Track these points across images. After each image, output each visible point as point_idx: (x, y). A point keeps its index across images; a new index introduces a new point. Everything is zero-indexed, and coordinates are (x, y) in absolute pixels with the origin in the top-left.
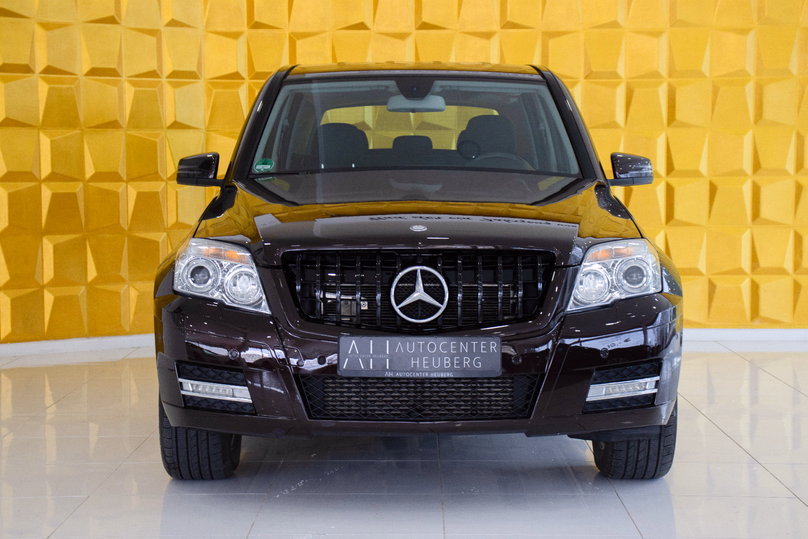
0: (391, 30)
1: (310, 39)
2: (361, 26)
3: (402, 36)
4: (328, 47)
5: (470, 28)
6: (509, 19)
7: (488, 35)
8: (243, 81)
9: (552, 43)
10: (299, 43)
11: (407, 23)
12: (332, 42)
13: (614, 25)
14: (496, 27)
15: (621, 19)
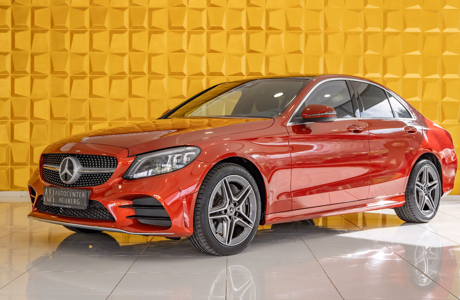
0: (79, 52)
1: (40, 56)
2: (65, 50)
3: (83, 55)
4: (49, 58)
5: (115, 51)
6: (133, 47)
7: (123, 55)
8: (9, 75)
9: (153, 58)
10: (35, 57)
11: (85, 48)
12: (51, 58)
13: (182, 51)
14: (127, 51)
15: (185, 48)
